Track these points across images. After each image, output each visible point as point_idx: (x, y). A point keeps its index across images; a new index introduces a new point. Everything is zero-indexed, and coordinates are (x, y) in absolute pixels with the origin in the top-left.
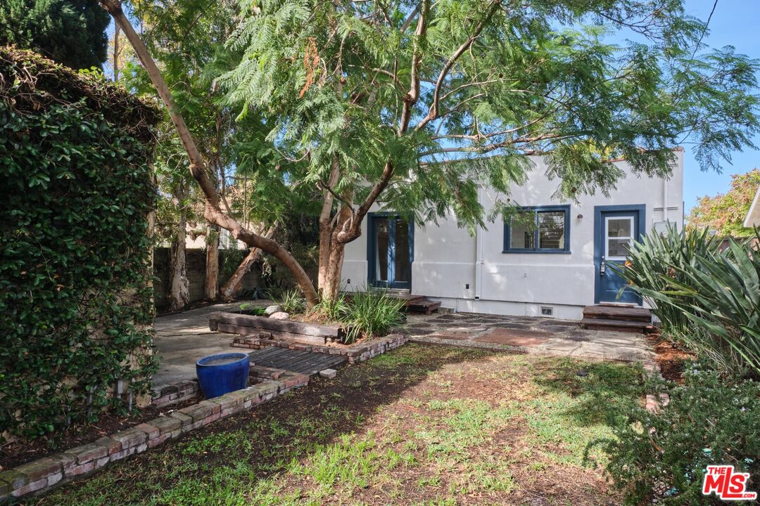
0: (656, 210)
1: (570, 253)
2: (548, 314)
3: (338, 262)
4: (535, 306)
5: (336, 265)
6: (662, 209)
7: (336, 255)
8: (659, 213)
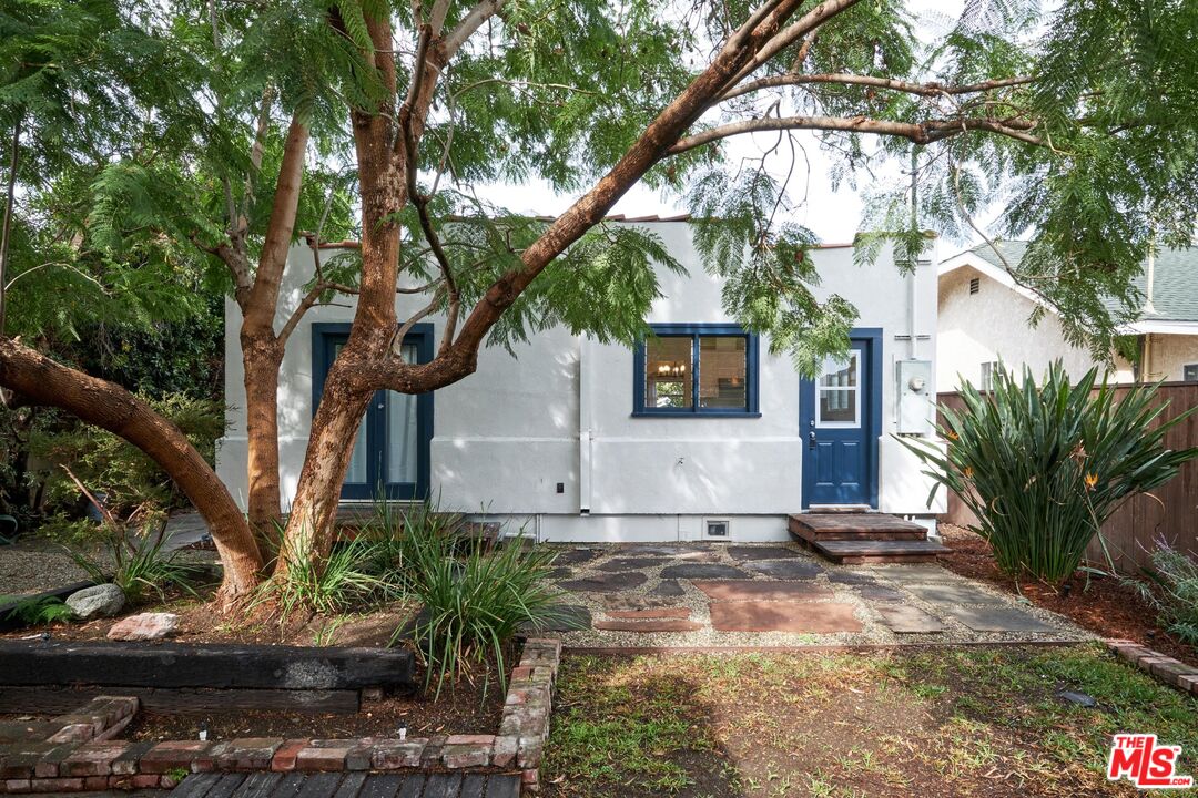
0: (898, 338)
1: (760, 415)
2: (717, 534)
3: (345, 448)
4: (698, 521)
5: (339, 457)
6: (908, 338)
7: (344, 429)
8: (903, 344)
